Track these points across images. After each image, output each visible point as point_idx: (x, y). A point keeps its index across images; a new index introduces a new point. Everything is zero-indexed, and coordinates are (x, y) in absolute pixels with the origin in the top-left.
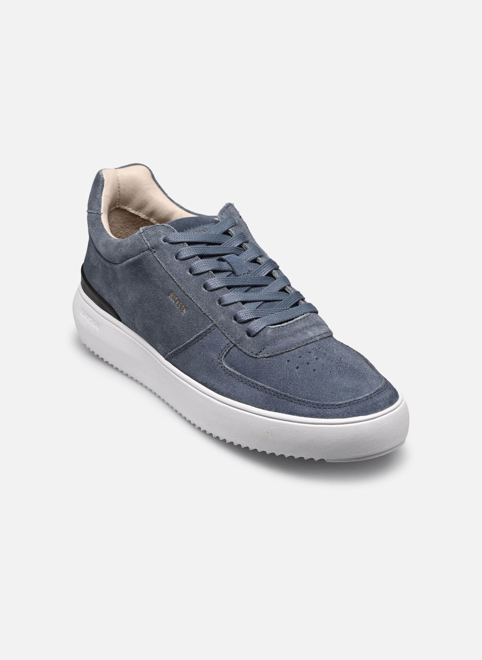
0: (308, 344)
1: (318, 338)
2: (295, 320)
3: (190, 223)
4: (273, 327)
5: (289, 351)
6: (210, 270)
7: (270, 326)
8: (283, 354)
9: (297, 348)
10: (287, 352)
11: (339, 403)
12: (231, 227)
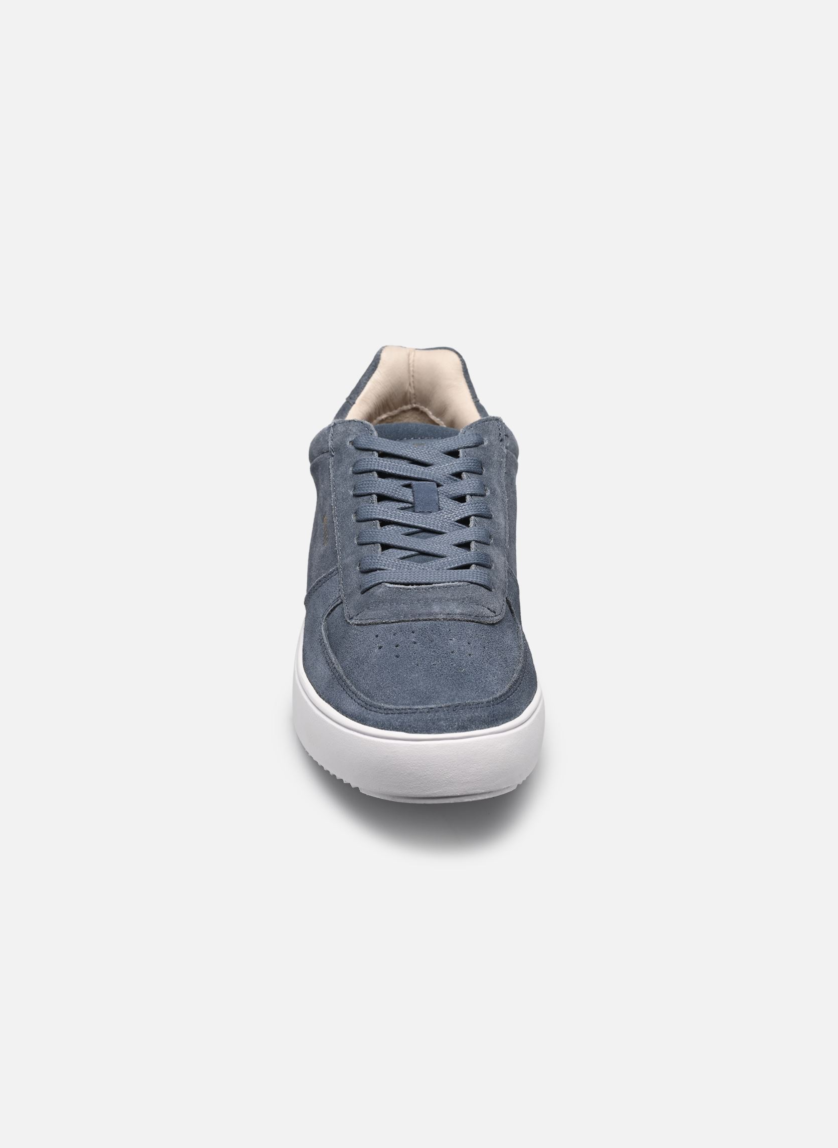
0: (420, 620)
1: (441, 617)
2: (433, 585)
3: (417, 431)
4: (391, 586)
5: (386, 623)
6: (374, 494)
7: (387, 584)
8: (377, 626)
9: (399, 622)
10: (384, 623)
11: (389, 707)
12: (465, 448)
